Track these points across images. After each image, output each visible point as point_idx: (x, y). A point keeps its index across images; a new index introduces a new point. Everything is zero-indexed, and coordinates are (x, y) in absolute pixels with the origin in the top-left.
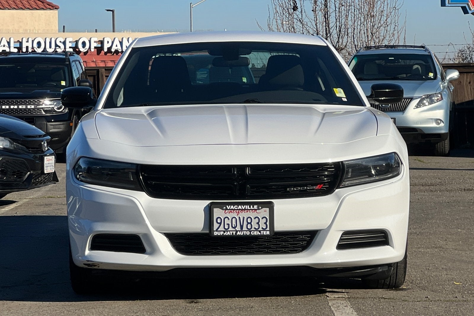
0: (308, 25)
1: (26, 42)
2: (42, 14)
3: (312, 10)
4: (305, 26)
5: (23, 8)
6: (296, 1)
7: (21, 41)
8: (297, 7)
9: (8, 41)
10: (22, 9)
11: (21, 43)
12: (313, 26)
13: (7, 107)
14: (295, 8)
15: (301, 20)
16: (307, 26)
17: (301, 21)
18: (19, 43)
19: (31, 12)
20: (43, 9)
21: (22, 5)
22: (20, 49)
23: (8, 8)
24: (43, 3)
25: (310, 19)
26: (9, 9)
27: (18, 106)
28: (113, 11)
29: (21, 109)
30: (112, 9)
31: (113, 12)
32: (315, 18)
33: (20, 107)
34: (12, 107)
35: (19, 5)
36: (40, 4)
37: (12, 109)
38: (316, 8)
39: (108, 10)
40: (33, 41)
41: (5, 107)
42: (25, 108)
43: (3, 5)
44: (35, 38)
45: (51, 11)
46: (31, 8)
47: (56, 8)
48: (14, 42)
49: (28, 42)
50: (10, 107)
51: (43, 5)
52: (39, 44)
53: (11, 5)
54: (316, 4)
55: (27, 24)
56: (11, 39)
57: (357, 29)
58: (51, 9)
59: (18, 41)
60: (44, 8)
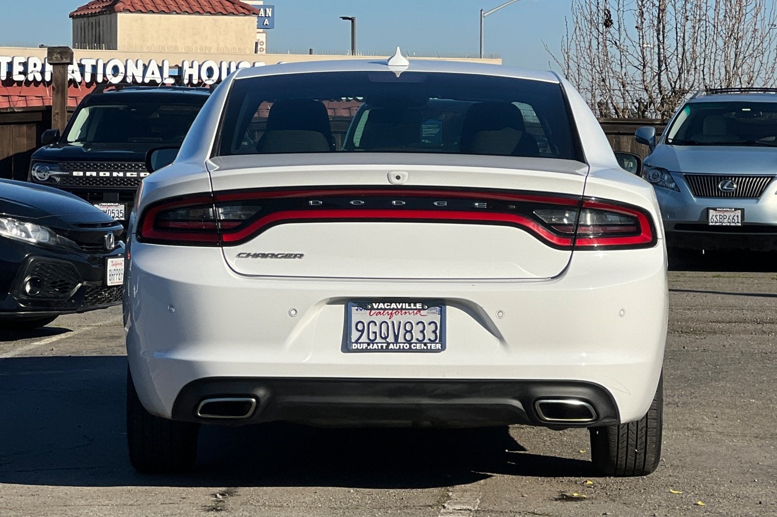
0: (628, 51)
1: (190, 67)
2: (231, 23)
3: (636, 27)
4: (624, 53)
5: (201, 11)
6: (610, 12)
7: (180, 65)
8: (612, 20)
9: (160, 65)
10: (199, 13)
11: (181, 69)
12: (637, 52)
13: (108, 174)
14: (608, 23)
15: (617, 42)
16: (627, 53)
17: (618, 44)
18: (177, 69)
19: (213, 19)
20: (233, 14)
21: (199, 6)
22: (178, 78)
23: (175, 11)
24: (233, 3)
25: (634, 43)
26: (178, 13)
27: (125, 172)
28: (352, 20)
29: (129, 179)
30: (350, 17)
31: (353, 22)
32: (640, 39)
33: (128, 174)
34: (115, 174)
35: (194, 8)
36: (229, 5)
37: (115, 177)
38: (642, 23)
39: (344, 18)
40: (200, 67)
41: (105, 174)
42: (136, 176)
43: (169, 6)
44: (203, 61)
45: (247, 17)
46: (213, 12)
47: (254, 14)
48: (170, 68)
49: (191, 67)
50: (111, 174)
51: (233, 7)
52: (210, 71)
53: (180, 7)
54: (642, 16)
55: (206, 39)
56: (165, 62)
57: (710, 59)
58: (246, 15)
59: (177, 66)
60: (236, 12)
